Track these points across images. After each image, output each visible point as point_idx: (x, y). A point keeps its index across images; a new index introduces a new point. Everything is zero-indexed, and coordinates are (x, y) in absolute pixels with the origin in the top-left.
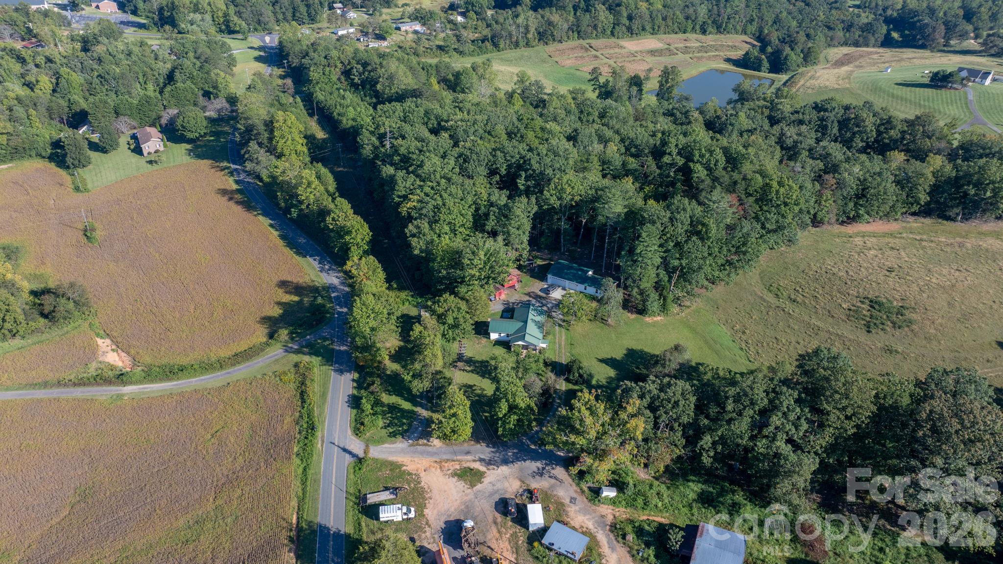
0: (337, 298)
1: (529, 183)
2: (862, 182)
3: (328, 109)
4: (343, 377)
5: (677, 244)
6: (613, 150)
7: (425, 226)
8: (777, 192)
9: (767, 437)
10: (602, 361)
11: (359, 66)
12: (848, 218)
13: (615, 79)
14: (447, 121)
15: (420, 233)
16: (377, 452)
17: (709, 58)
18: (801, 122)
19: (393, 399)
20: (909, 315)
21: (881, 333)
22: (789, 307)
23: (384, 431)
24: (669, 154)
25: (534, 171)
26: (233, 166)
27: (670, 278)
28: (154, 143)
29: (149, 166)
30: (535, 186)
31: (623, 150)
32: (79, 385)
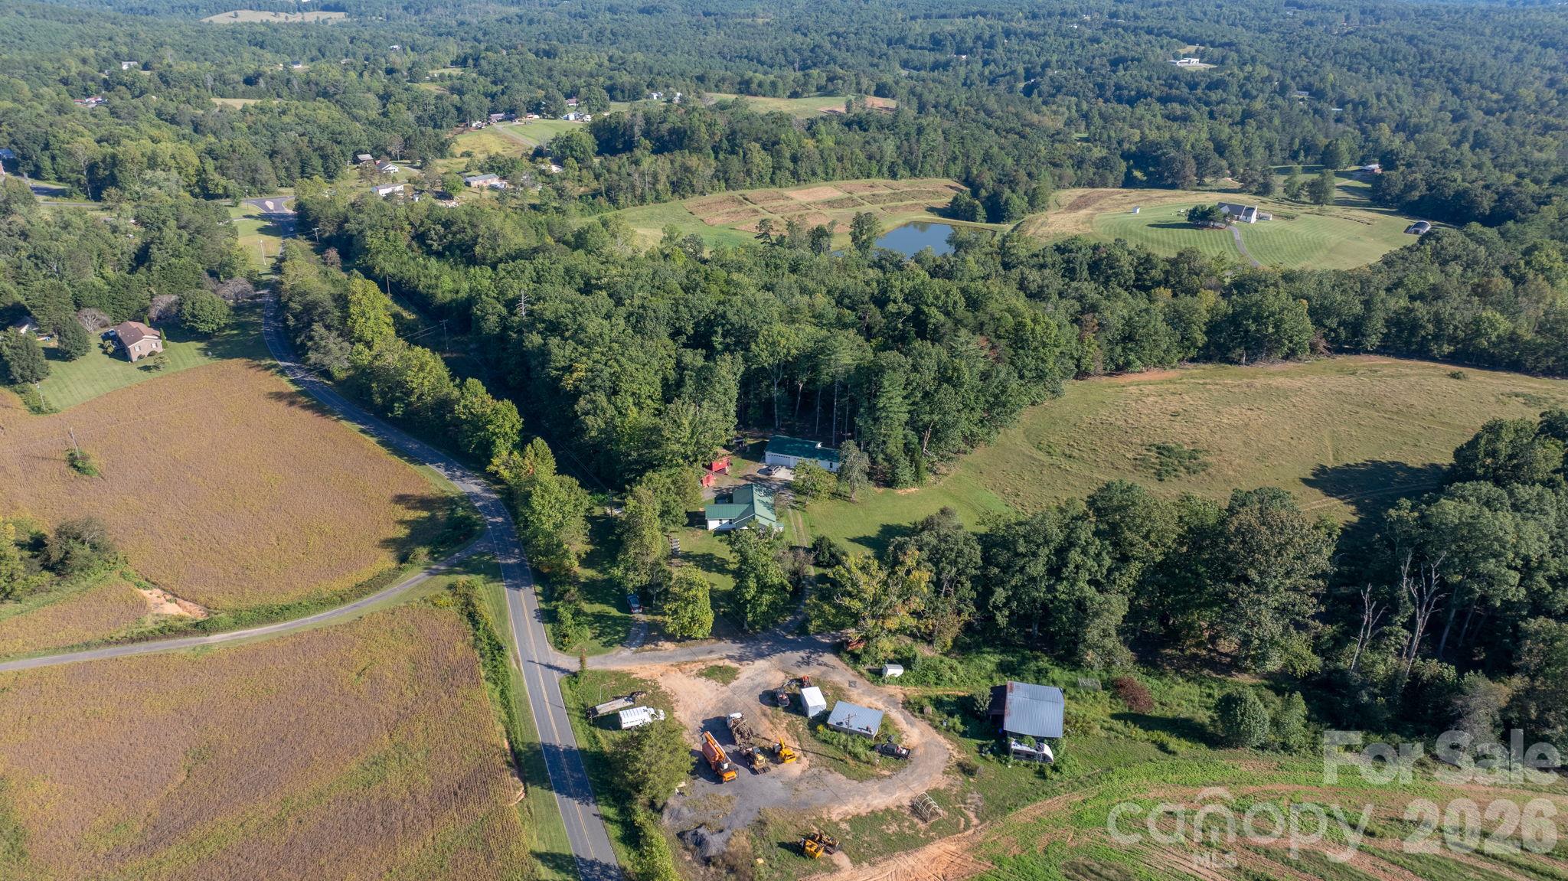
0: (484, 507)
1: (728, 340)
2: (1129, 322)
3: (408, 282)
4: (522, 592)
5: (926, 395)
6: (821, 300)
7: (602, 399)
8: (1033, 330)
9: (1067, 578)
10: (854, 540)
11: (439, 227)
12: (1117, 365)
13: (791, 231)
14: (599, 278)
15: (595, 408)
16: (594, 664)
17: (906, 208)
18: (1042, 266)
19: (597, 608)
20: (1202, 458)
21: (1175, 480)
22: (1065, 464)
23: (595, 642)
24: (895, 302)
25: (732, 324)
26: (282, 364)
27: (921, 439)
28: (147, 342)
29: (146, 373)
30: (736, 344)
31: (833, 302)
32: (140, 640)
